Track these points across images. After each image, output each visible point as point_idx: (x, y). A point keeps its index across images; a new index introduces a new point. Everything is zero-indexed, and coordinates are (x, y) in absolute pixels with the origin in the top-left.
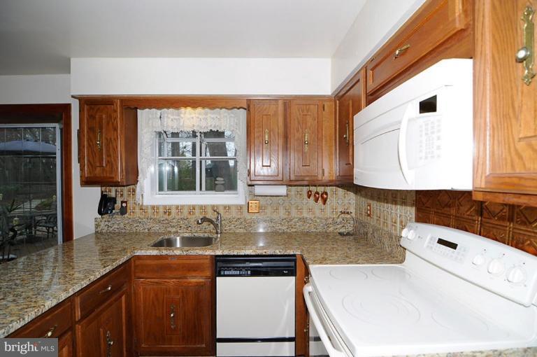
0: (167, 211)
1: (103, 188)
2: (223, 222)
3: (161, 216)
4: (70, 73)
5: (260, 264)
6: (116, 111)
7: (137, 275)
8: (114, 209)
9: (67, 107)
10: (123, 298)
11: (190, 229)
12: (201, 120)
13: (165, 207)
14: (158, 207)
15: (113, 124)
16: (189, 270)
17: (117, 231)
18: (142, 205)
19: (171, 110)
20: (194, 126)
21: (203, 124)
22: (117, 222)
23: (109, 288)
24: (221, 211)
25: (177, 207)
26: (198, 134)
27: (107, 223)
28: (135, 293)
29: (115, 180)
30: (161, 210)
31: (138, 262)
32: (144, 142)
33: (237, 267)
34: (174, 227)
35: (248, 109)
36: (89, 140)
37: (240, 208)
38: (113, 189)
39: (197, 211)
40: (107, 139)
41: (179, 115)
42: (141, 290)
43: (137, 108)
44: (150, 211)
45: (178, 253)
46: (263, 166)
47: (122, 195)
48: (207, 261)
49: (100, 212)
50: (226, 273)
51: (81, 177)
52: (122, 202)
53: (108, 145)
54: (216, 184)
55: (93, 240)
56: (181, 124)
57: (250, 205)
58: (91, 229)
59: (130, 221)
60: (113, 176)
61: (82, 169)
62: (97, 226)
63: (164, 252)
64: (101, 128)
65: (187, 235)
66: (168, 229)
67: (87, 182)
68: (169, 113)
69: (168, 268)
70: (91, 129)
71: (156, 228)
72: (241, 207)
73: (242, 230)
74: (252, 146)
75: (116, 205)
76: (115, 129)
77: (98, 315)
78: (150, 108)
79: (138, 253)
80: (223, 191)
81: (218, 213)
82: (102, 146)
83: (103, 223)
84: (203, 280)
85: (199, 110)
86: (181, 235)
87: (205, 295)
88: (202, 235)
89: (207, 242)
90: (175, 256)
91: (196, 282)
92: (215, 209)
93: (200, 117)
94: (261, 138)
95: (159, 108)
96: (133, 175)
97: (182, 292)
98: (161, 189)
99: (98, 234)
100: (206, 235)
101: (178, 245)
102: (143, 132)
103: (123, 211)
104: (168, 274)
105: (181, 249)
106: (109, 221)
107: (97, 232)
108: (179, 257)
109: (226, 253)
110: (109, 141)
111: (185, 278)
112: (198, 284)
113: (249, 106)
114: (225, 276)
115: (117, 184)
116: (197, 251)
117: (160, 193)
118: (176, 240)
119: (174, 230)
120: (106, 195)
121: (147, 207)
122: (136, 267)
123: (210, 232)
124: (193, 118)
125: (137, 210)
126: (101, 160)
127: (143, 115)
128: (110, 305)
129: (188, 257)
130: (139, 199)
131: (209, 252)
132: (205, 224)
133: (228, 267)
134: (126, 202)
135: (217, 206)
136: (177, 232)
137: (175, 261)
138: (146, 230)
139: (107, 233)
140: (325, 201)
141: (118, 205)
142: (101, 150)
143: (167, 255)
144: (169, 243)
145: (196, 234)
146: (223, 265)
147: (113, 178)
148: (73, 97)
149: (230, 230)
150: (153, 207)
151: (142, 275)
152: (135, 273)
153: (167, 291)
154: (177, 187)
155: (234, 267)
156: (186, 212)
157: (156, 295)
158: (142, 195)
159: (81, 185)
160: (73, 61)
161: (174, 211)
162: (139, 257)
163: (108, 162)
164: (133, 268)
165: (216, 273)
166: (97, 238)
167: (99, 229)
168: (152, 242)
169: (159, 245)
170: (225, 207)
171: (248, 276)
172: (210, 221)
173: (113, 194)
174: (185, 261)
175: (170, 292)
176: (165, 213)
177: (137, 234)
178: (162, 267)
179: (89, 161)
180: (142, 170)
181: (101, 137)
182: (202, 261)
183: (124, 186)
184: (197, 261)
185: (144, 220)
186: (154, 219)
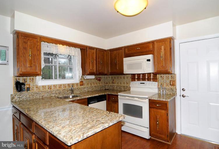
3: (47, 90)
11: (60, 94)
13: (49, 86)
14: (45, 86)
17: (25, 99)
18: (37, 86)
22: (25, 95)
25: (54, 86)
30: (47, 88)
34: (54, 94)
38: (21, 79)
39: (62, 87)
44: (41, 88)
46: (91, 69)
47: (26, 82)
66: (51, 95)
71: (46, 95)
72: (78, 84)
83: (16, 96)
103: (28, 89)
106: (20, 95)
107: (12, 102)
120: (18, 82)
121: (40, 86)
125: (35, 89)
134: (29, 85)
138: (41, 97)
139: (19, 101)
140: (100, 81)
150: (43, 86)
156: (58, 88)
161: (53, 88)
167: (14, 100)
176: (49, 88)
177: (36, 99)
185: (40, 92)
186: (45, 91)
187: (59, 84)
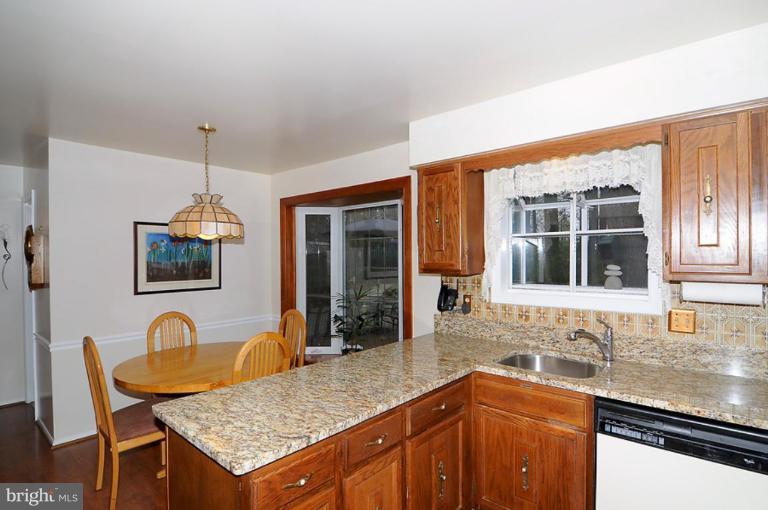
0: (524, 314)
1: (444, 278)
2: (616, 343)
3: (515, 320)
4: (408, 139)
5: (687, 432)
6: (456, 179)
7: (480, 398)
8: (455, 304)
9: (407, 180)
10: (460, 424)
11: (557, 345)
12: (576, 173)
13: (520, 308)
14: (511, 307)
15: (453, 196)
16: (551, 410)
17: (458, 334)
18: (490, 302)
19: (528, 166)
20: (564, 183)
21: (582, 179)
22: (459, 322)
23: (443, 407)
24: (614, 322)
25: (538, 310)
26: (574, 196)
27: (447, 322)
28: (475, 422)
29: (455, 268)
30: (516, 312)
31: (479, 381)
32: (493, 214)
33: (637, 426)
34: (533, 338)
35: (666, 142)
36: (428, 218)
37: (652, 321)
38: (455, 279)
39: (571, 318)
40: (446, 215)
41: (541, 171)
42: (483, 421)
43: (483, 171)
44: (499, 311)
45: (533, 379)
46: (700, 246)
47: (465, 287)
48: (581, 403)
49: (440, 308)
50: (614, 430)
51: (420, 263)
52: (465, 297)
53: (447, 223)
54: (607, 276)
55: (433, 342)
56: (545, 183)
57: (674, 317)
58: (430, 328)
59: (474, 322)
60: (453, 262)
61: (420, 255)
62: (437, 324)
63: (514, 374)
64: (440, 203)
65: (553, 354)
66: (525, 341)
67: (426, 270)
68: (526, 171)
69: (519, 398)
70: (430, 205)
71: (508, 337)
72: (654, 320)
73: (655, 362)
74: (675, 209)
75: (458, 300)
76: (456, 202)
77: (430, 436)
78: (498, 168)
79: (480, 369)
80: (621, 289)
81: (608, 327)
82: (441, 226)
83: (443, 321)
84: (573, 432)
85: (573, 158)
86: (544, 353)
87: (578, 456)
88: (577, 358)
89: (587, 371)
90: (530, 383)
91: (562, 432)
92: (601, 318)
93: (576, 168)
94: (695, 192)
95: (510, 166)
96: (477, 260)
97: (540, 440)
98: (516, 279)
99: (438, 336)
100: (585, 360)
101: (538, 367)
102: (491, 202)
103: (466, 308)
104: (519, 407)
105: (538, 375)
106: (450, 320)
107: (436, 332)
108: (537, 386)
109: (614, 396)
110: (449, 219)
111: (544, 419)
112: (564, 435)
113: (667, 138)
114: (611, 434)
115: (457, 273)
116: (564, 383)
117: (516, 286)
118: (534, 358)
119: (532, 343)
120: (447, 286)
121: (496, 305)
122: (476, 386)
123: (593, 356)
124: (562, 172)
125: (483, 309)
126: (440, 243)
127: (491, 178)
128: (443, 429)
129: (549, 389)
130: (485, 293)
131: (584, 388)
132: (584, 342)
133: (618, 422)
134: (470, 297)
135: (606, 314)
136: (538, 348)
137: (529, 391)
138: (495, 339)
139: (447, 335)
141: (460, 300)
142: (441, 229)
143: (517, 379)
144: (526, 363)
145: (567, 356)
146: (610, 415)
147: (452, 265)
148: (411, 168)
149: (631, 357)
150: (504, 307)
151: (484, 400)
152: (476, 395)
153: (518, 432)
154: (541, 279)
155: (629, 424)
156: (552, 317)
157: (503, 433)
158: (490, 289)
159: (420, 273)
160: (412, 125)
161: (533, 315)
162: (481, 375)
163: (448, 244)
164: (473, 388)
165: (596, 424)
166: (437, 340)
167: (439, 329)
168: (500, 358)
169: (510, 362)
170: (621, 317)
171: (657, 446)
172: (593, 339)
173: (453, 286)
174: (544, 395)
175: (521, 434)
176: (521, 316)
177: (482, 341)
178: (512, 396)
179: (428, 244)
180: (489, 254)
181: (441, 212)
182: (572, 401)
183: (466, 276)
184: (564, 399)
185: (492, 323)
186: (506, 324)
187: (558, 309)
